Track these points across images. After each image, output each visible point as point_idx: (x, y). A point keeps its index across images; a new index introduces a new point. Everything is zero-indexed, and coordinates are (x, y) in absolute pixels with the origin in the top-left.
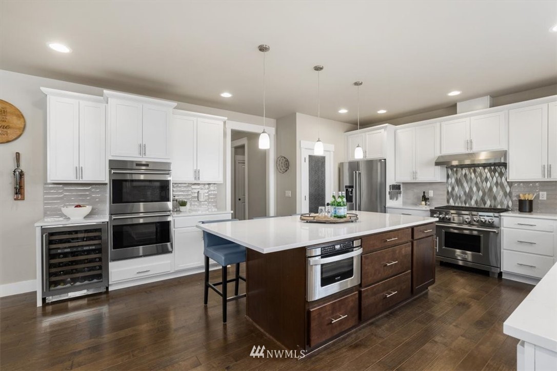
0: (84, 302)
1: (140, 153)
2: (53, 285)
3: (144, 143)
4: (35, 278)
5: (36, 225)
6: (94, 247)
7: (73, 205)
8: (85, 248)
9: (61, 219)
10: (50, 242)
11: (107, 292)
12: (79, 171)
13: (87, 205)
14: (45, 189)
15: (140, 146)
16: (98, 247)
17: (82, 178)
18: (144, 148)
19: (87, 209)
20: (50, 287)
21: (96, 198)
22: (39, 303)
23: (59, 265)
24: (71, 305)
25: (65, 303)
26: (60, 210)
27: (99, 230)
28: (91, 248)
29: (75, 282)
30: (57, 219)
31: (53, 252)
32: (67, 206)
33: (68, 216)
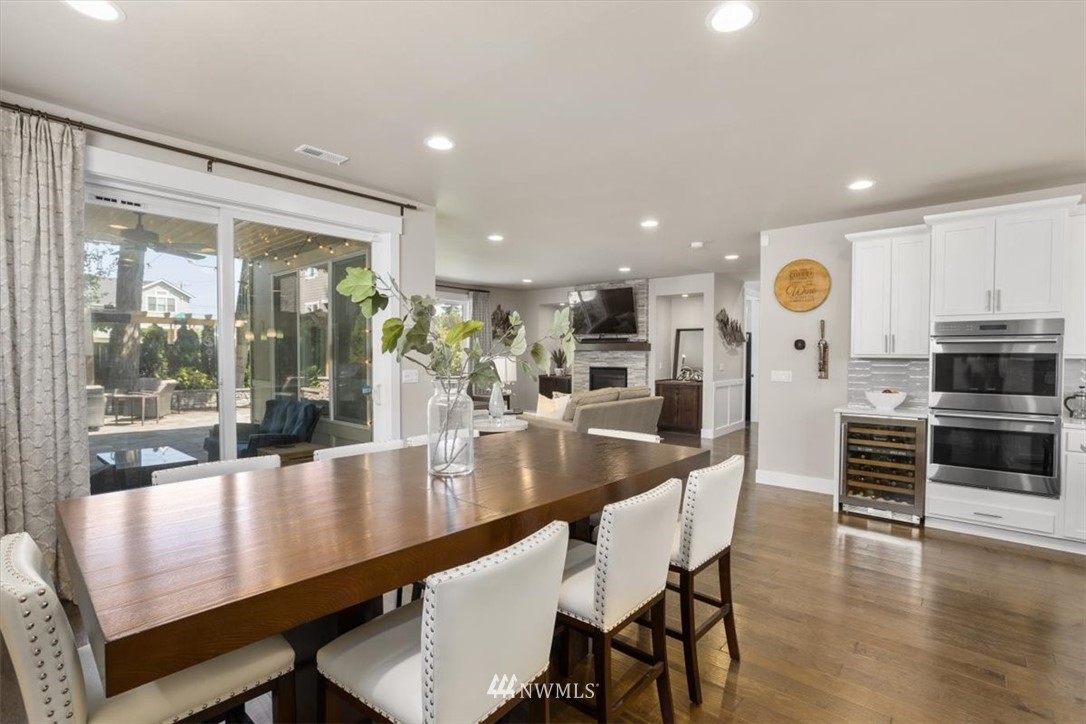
0: (889, 527)
1: (989, 307)
2: (851, 492)
3: (997, 288)
4: (832, 478)
5: (836, 410)
6: (904, 454)
7: (880, 389)
8: (892, 452)
9: (867, 407)
10: (850, 435)
11: (921, 525)
12: (890, 341)
13: (902, 390)
14: (850, 365)
15: (989, 295)
16: (910, 454)
17: (894, 351)
18: (996, 297)
19: (900, 397)
20: (847, 493)
21: (916, 381)
22: (836, 509)
23: (860, 467)
24: (870, 523)
25: (863, 520)
26: (864, 395)
27: (913, 430)
28: (900, 453)
29: (877, 497)
30: (862, 407)
31: (852, 448)
32: (873, 390)
33: (875, 405)
